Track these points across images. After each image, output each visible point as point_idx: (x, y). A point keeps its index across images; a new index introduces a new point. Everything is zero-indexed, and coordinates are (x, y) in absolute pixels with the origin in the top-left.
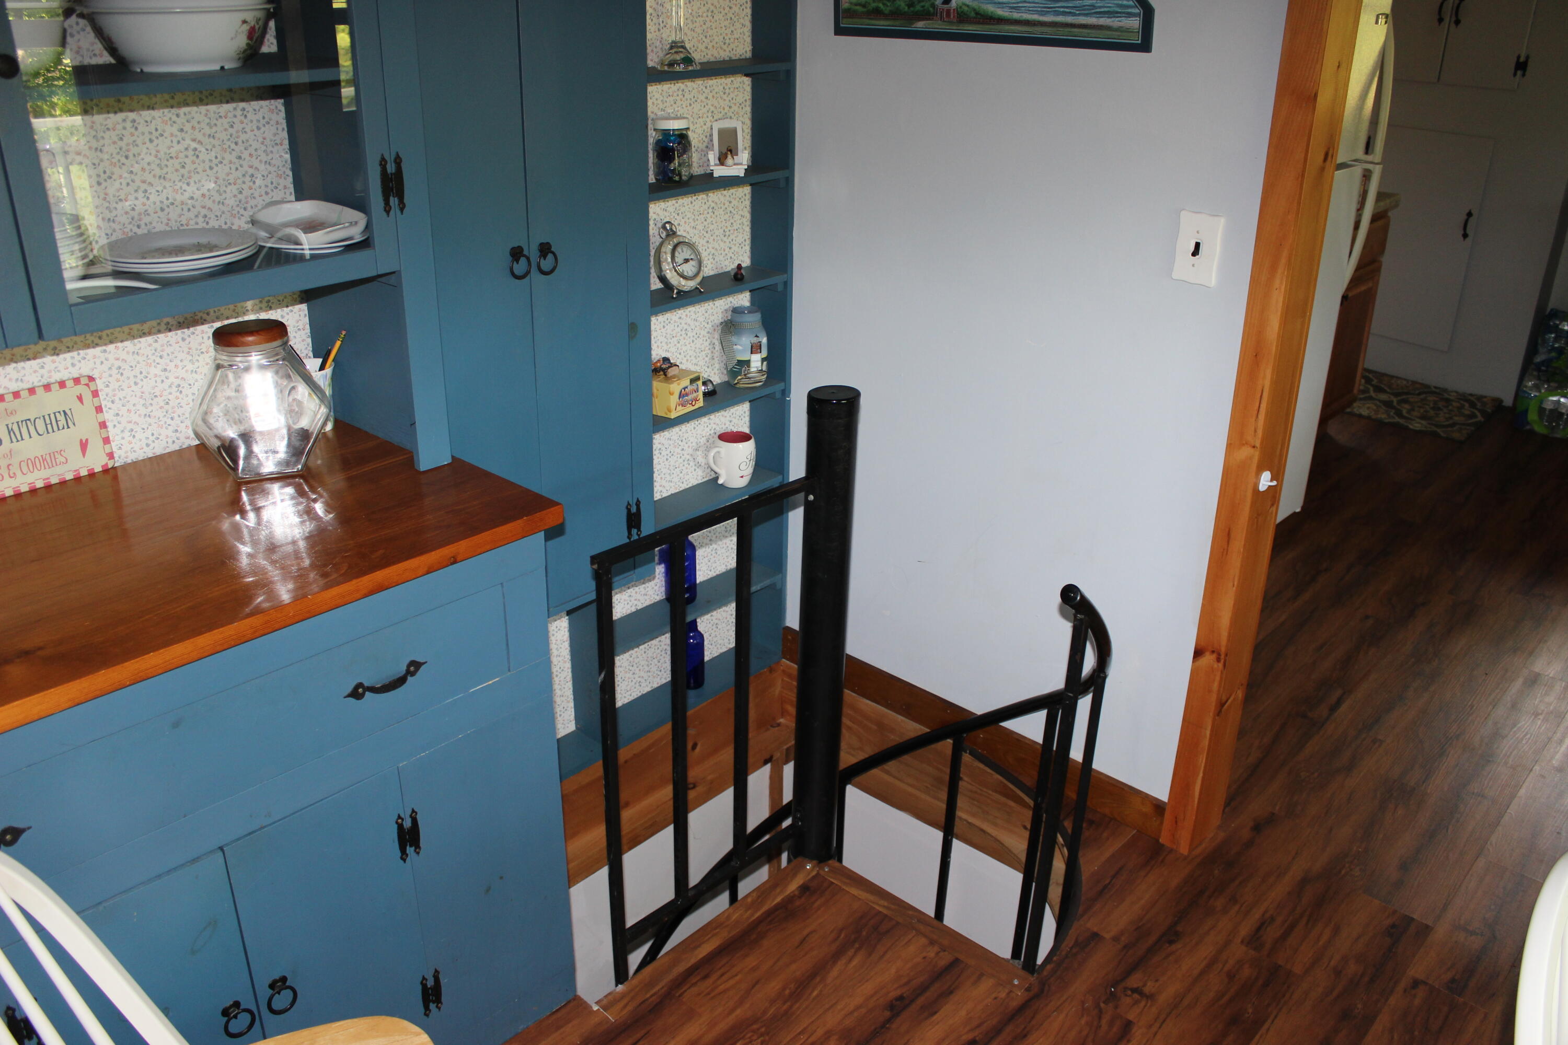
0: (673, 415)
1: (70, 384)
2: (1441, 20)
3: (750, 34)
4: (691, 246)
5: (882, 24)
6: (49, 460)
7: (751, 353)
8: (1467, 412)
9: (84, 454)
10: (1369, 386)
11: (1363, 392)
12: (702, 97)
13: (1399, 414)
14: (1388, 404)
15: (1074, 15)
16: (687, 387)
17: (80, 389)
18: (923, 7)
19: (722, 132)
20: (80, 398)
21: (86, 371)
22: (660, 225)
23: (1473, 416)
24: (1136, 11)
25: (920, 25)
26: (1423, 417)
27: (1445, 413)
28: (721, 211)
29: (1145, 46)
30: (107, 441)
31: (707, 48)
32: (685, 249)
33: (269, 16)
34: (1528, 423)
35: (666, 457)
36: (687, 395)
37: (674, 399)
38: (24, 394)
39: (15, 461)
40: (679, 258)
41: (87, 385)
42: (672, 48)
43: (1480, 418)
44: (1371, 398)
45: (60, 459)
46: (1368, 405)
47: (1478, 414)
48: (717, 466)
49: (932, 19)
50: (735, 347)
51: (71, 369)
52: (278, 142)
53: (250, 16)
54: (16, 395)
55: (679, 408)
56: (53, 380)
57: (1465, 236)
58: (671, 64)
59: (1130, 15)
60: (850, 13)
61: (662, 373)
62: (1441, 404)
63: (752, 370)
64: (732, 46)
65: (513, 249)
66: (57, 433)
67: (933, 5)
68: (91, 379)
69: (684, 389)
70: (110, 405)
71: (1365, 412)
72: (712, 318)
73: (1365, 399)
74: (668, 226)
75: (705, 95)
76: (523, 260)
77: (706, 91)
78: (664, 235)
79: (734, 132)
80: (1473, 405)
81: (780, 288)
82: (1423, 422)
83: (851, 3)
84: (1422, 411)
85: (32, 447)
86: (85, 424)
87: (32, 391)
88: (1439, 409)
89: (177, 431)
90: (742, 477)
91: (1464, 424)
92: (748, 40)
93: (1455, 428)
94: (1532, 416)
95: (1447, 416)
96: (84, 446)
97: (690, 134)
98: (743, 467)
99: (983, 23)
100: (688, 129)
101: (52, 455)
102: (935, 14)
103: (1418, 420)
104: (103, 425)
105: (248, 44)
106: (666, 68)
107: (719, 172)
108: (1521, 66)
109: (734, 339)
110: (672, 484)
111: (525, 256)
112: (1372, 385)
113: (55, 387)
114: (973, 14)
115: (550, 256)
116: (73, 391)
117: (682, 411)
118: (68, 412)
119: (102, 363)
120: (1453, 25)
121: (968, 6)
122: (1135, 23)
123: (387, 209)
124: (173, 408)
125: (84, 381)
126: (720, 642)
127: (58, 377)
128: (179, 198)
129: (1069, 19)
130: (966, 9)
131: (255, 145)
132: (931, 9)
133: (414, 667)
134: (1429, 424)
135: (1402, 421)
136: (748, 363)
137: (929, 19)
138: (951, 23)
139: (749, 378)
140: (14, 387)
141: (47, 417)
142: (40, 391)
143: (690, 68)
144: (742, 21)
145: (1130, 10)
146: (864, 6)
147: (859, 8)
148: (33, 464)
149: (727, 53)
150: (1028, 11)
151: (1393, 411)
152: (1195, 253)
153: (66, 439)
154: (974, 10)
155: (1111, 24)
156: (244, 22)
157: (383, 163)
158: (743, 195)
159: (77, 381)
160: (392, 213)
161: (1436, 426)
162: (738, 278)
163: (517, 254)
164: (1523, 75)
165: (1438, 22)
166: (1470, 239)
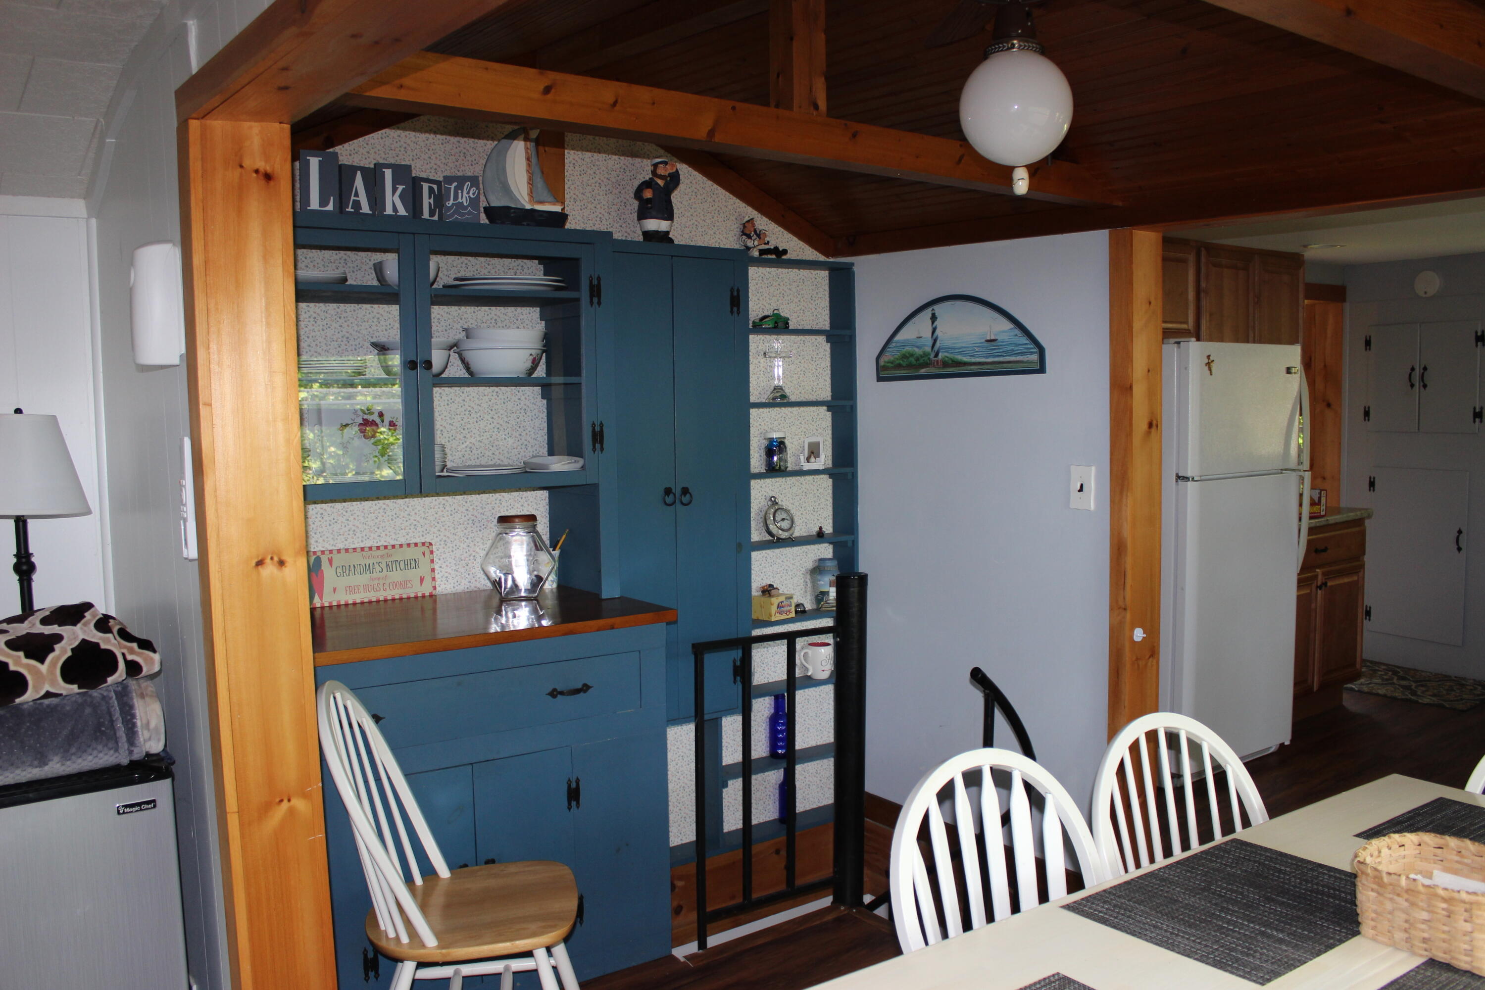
0: (773, 619)
1: (420, 545)
2: (1412, 386)
3: (830, 386)
4: (787, 511)
5: (903, 373)
6: (404, 584)
7: (830, 586)
9: (421, 584)
12: (798, 423)
15: (1003, 356)
16: (783, 602)
17: (424, 549)
18: (924, 360)
19: (810, 445)
20: (424, 554)
21: (428, 540)
22: (768, 499)
24: (1035, 350)
25: (923, 371)
28: (811, 495)
29: (1042, 370)
30: (434, 579)
31: (800, 393)
32: (783, 513)
33: (544, 351)
35: (772, 654)
36: (783, 607)
37: (774, 608)
38: (397, 547)
39: (387, 582)
40: (778, 518)
41: (428, 547)
42: (775, 389)
45: (409, 585)
48: (806, 662)
49: (929, 367)
50: (819, 582)
51: (421, 538)
52: (542, 428)
53: (534, 352)
54: (393, 546)
55: (777, 615)
56: (411, 542)
57: (1459, 549)
58: (774, 399)
59: (1032, 353)
60: (885, 368)
61: (767, 593)
63: (831, 598)
64: (818, 392)
65: (666, 488)
66: (410, 570)
67: (929, 359)
68: (431, 544)
69: (781, 602)
70: (438, 561)
72: (805, 565)
74: (773, 499)
75: (799, 421)
76: (671, 496)
77: (800, 419)
78: (770, 503)
79: (818, 444)
81: (850, 544)
83: (885, 362)
85: (397, 576)
86: (424, 568)
87: (401, 546)
89: (470, 582)
90: (823, 671)
92: (829, 389)
96: (422, 580)
97: (786, 441)
98: (824, 663)
99: (956, 367)
100: (784, 438)
101: (406, 582)
102: (930, 364)
104: (433, 570)
105: (531, 366)
106: (771, 401)
107: (807, 467)
108: (1478, 415)
109: (819, 577)
110: (776, 675)
111: (673, 493)
113: (412, 546)
114: (950, 362)
115: (688, 495)
116: (422, 549)
117: (779, 617)
118: (417, 560)
119: (437, 537)
120: (1422, 388)
121: (947, 357)
122: (1035, 357)
123: (594, 449)
124: (470, 568)
125: (427, 544)
126: (811, 799)
127: (414, 541)
128: (487, 453)
129: (1001, 359)
130: (947, 359)
131: (529, 429)
132: (928, 361)
133: (585, 688)
136: (827, 593)
137: (927, 367)
138: (939, 368)
139: (828, 603)
140: (393, 543)
141: (406, 561)
142: (405, 546)
143: (785, 401)
144: (824, 377)
145: (1032, 350)
146: (892, 363)
147: (889, 364)
148: (395, 585)
149: (815, 397)
150: (980, 357)
152: (1081, 490)
153: (413, 575)
154: (951, 359)
155: (1023, 359)
156: (531, 355)
157: (594, 425)
158: (825, 484)
159: (423, 544)
160: (596, 452)
162: (820, 536)
163: (668, 491)
164: (1481, 421)
165: (1410, 388)
166: (1463, 552)
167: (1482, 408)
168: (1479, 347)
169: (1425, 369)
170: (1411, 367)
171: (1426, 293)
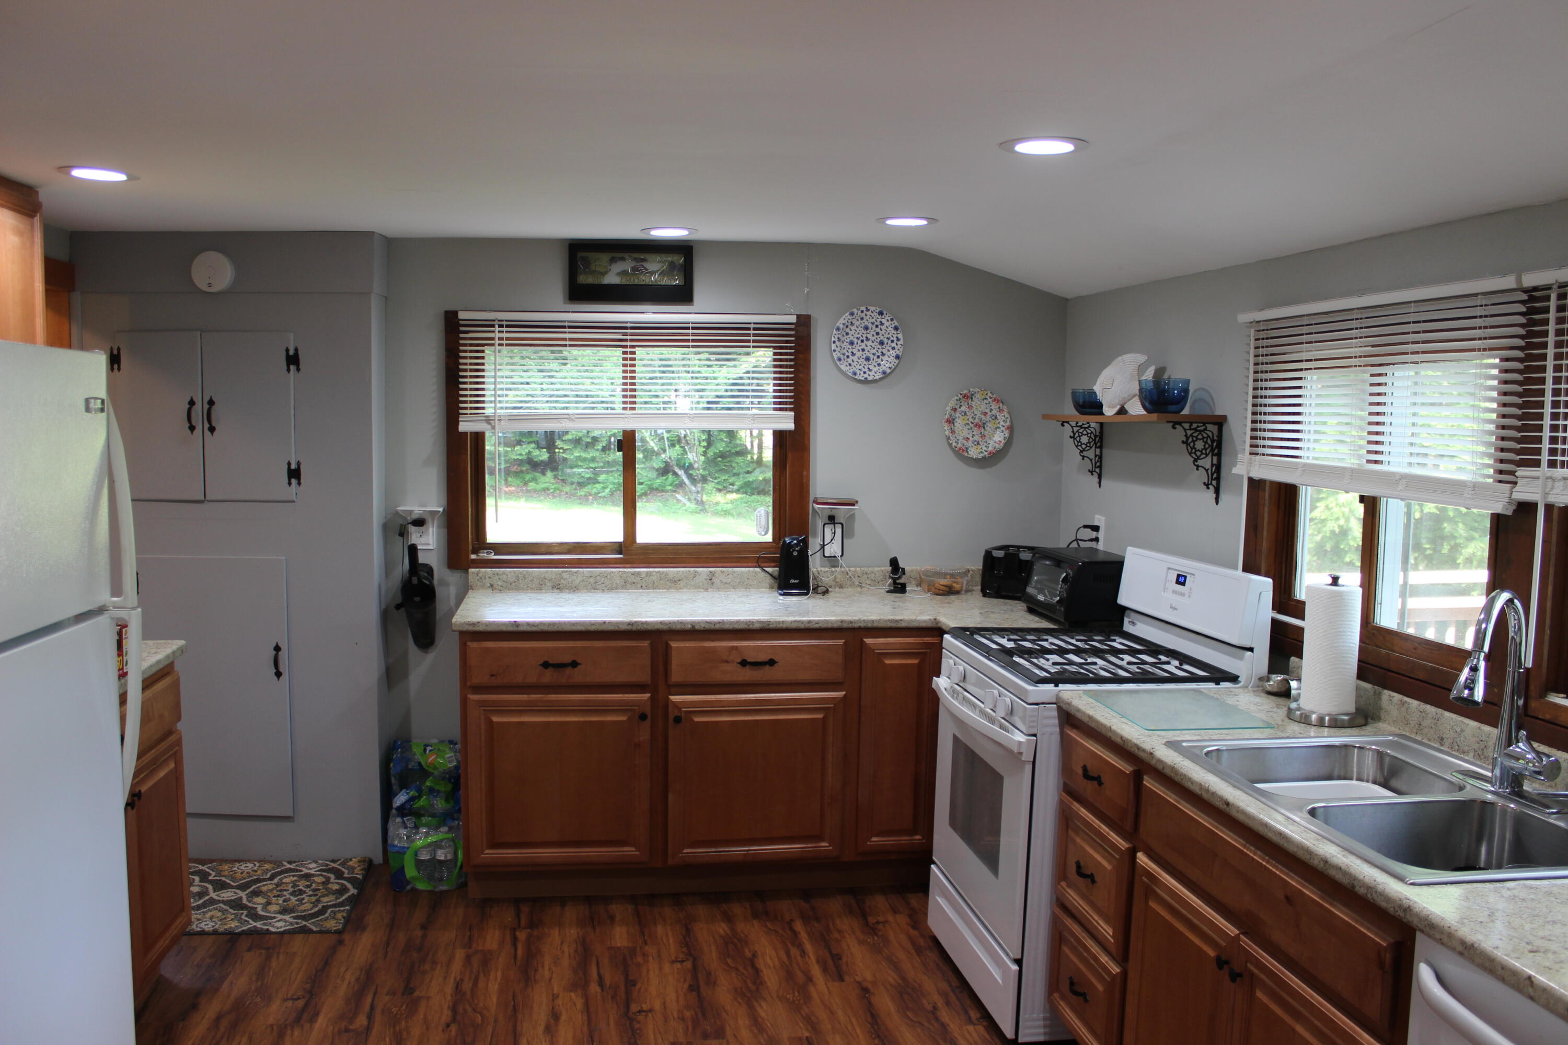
2: (192, 428)
8: (336, 887)
10: (206, 885)
11: (201, 895)
13: (255, 916)
14: (236, 904)
23: (344, 890)
26: (284, 911)
27: (310, 896)
34: (408, 882)
43: (353, 891)
44: (212, 902)
46: (209, 915)
47: (349, 885)
57: (278, 674)
62: (302, 885)
71: (208, 926)
73: (204, 905)
80: (339, 875)
82: (287, 917)
84: (281, 901)
88: (301, 892)
91: (334, 906)
93: (327, 915)
94: (410, 872)
95: (314, 899)
103: (280, 917)
108: (294, 474)
112: (211, 882)
120: (207, 433)
134: (294, 918)
135: (258, 925)
151: (245, 912)
161: (304, 918)
164: (299, 484)
165: (189, 431)
166: (285, 677)
167: (299, 464)
168: (292, 372)
169: (211, 403)
170: (189, 399)
171: (210, 285)
